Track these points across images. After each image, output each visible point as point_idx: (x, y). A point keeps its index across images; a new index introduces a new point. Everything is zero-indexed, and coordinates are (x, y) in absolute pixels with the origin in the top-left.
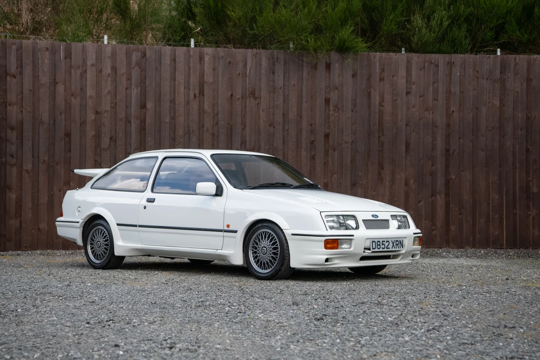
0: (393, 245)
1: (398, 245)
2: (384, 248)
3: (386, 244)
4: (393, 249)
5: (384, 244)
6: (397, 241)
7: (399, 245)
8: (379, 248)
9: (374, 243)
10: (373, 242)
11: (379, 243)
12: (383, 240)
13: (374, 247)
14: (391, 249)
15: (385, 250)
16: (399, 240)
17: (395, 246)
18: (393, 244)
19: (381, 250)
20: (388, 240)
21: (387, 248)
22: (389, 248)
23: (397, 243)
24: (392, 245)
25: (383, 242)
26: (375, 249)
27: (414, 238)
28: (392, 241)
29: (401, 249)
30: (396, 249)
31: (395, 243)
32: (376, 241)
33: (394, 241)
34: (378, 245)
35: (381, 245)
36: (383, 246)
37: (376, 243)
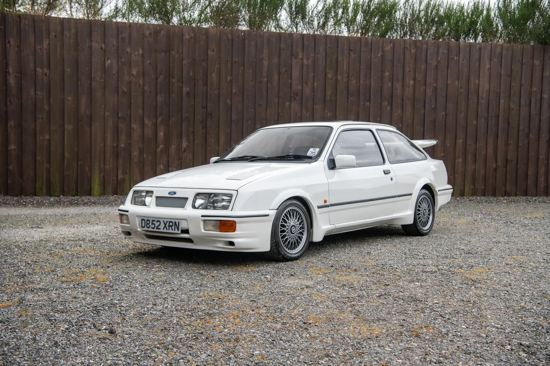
0: (165, 226)
1: (171, 226)
2: (154, 228)
3: (157, 224)
4: (165, 230)
5: (154, 224)
6: (170, 222)
7: (173, 227)
8: (149, 228)
9: (143, 221)
10: (142, 220)
11: (148, 222)
12: (154, 219)
13: (143, 225)
14: (162, 230)
15: (155, 230)
16: (173, 221)
17: (168, 228)
18: (165, 225)
19: (150, 229)
20: (159, 219)
21: (157, 228)
22: (160, 229)
23: (171, 224)
24: (164, 225)
25: (153, 221)
26: (144, 227)
27: (204, 221)
28: (164, 221)
29: (176, 231)
30: (168, 231)
31: (168, 224)
32: (146, 219)
33: (167, 222)
34: (148, 224)
35: (150, 224)
36: (153, 226)
37: (146, 221)
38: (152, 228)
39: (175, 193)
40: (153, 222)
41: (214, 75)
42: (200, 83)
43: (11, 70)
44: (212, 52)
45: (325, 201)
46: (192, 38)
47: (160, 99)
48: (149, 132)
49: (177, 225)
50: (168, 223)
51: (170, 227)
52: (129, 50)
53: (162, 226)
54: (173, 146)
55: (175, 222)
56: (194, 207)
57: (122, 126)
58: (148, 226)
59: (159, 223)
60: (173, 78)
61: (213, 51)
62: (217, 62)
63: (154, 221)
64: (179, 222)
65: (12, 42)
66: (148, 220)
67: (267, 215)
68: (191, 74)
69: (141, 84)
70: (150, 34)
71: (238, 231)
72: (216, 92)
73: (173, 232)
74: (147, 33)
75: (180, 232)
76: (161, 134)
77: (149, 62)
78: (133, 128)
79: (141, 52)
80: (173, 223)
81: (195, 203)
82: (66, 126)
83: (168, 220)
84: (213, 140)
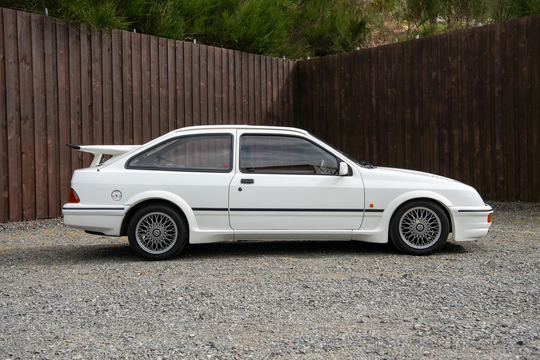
41: (525, 69)
42: (511, 80)
43: (373, 94)
44: (523, 44)
46: (503, 33)
47: (475, 102)
48: (466, 136)
52: (450, 59)
54: (488, 149)
57: (445, 132)
60: (486, 80)
61: (524, 42)
62: (529, 54)
65: (374, 71)
68: (503, 72)
69: (460, 90)
70: (466, 39)
72: (528, 87)
74: (464, 38)
76: (477, 138)
77: (465, 67)
78: (454, 134)
79: (459, 59)
82: (406, 136)
84: (526, 141)
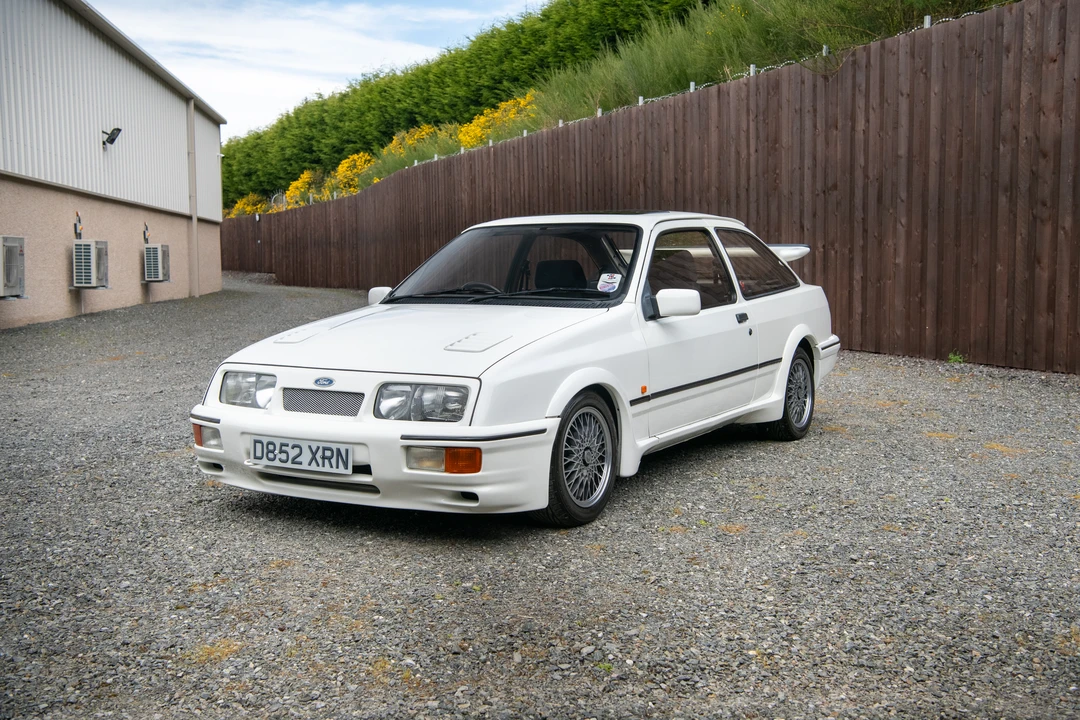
0: (314, 458)
1: (330, 459)
2: (286, 461)
3: (293, 453)
4: (314, 467)
5: (286, 452)
6: (325, 449)
7: (334, 461)
8: (273, 460)
9: (259, 446)
10: (256, 442)
11: (271, 447)
12: (285, 441)
13: (259, 454)
14: (305, 466)
15: (289, 465)
16: (334, 447)
17: (320, 461)
18: (314, 454)
19: (277, 463)
20: (297, 442)
21: (293, 462)
22: (301, 463)
23: (328, 453)
24: (311, 456)
25: (282, 445)
26: (261, 458)
27: (408, 448)
28: (310, 447)
29: (341, 470)
30: (321, 469)
31: (320, 453)
32: (265, 441)
33: (318, 448)
34: (269, 451)
35: (277, 452)
36: (284, 456)
37: (264, 445)
38: (281, 460)
39: (330, 382)
40: (284, 448)
45: (644, 389)
49: (342, 457)
50: (320, 451)
51: (326, 461)
53: (306, 457)
55: (339, 450)
56: (377, 414)
58: (271, 456)
59: (297, 451)
63: (287, 445)
64: (347, 451)
66: (269, 443)
67: (543, 431)
71: (484, 470)
73: (334, 470)
75: (350, 471)
80: (332, 451)
81: (379, 405)
83: (322, 445)
